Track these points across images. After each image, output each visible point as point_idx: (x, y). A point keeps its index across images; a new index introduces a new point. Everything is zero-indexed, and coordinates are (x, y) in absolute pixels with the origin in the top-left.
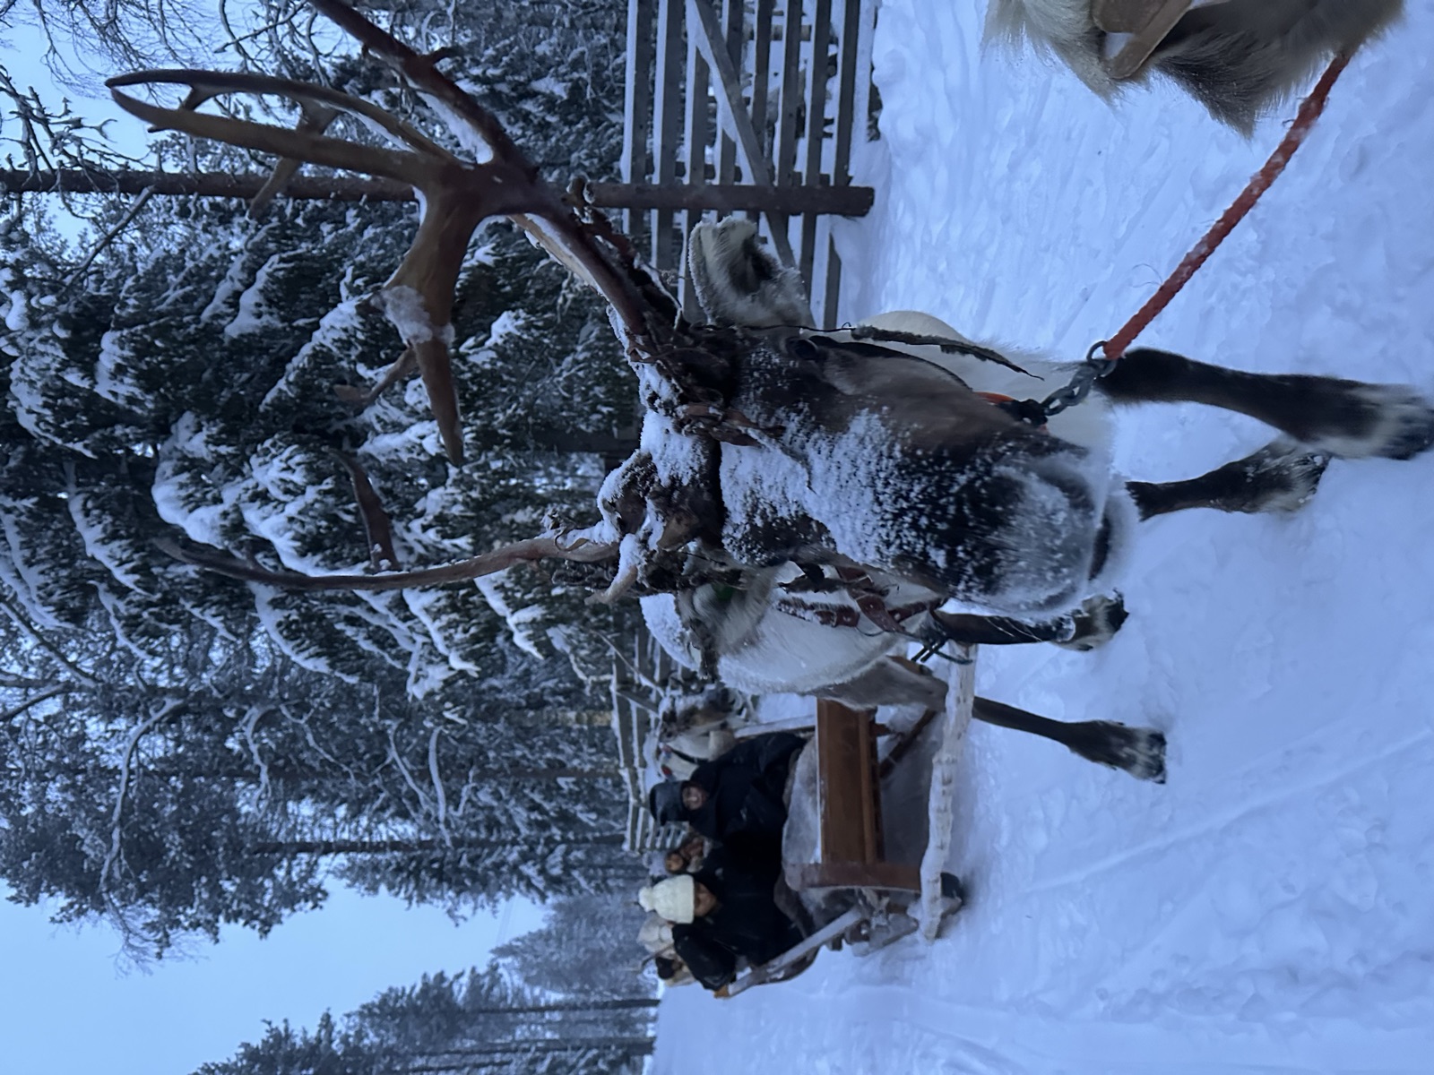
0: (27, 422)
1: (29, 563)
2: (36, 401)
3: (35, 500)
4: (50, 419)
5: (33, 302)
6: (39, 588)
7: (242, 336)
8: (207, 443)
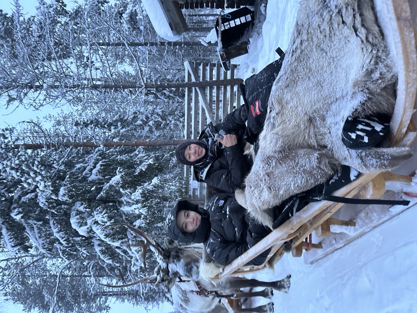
0: (41, 205)
1: (40, 237)
2: (44, 201)
3: (42, 222)
4: (47, 205)
5: (46, 184)
6: (42, 244)
7: (92, 180)
8: (84, 208)
